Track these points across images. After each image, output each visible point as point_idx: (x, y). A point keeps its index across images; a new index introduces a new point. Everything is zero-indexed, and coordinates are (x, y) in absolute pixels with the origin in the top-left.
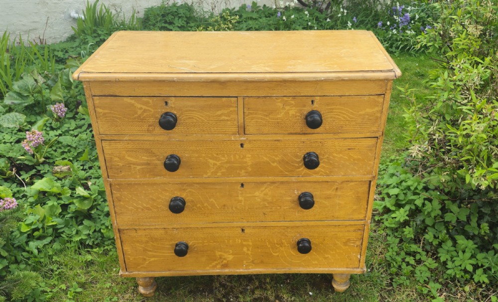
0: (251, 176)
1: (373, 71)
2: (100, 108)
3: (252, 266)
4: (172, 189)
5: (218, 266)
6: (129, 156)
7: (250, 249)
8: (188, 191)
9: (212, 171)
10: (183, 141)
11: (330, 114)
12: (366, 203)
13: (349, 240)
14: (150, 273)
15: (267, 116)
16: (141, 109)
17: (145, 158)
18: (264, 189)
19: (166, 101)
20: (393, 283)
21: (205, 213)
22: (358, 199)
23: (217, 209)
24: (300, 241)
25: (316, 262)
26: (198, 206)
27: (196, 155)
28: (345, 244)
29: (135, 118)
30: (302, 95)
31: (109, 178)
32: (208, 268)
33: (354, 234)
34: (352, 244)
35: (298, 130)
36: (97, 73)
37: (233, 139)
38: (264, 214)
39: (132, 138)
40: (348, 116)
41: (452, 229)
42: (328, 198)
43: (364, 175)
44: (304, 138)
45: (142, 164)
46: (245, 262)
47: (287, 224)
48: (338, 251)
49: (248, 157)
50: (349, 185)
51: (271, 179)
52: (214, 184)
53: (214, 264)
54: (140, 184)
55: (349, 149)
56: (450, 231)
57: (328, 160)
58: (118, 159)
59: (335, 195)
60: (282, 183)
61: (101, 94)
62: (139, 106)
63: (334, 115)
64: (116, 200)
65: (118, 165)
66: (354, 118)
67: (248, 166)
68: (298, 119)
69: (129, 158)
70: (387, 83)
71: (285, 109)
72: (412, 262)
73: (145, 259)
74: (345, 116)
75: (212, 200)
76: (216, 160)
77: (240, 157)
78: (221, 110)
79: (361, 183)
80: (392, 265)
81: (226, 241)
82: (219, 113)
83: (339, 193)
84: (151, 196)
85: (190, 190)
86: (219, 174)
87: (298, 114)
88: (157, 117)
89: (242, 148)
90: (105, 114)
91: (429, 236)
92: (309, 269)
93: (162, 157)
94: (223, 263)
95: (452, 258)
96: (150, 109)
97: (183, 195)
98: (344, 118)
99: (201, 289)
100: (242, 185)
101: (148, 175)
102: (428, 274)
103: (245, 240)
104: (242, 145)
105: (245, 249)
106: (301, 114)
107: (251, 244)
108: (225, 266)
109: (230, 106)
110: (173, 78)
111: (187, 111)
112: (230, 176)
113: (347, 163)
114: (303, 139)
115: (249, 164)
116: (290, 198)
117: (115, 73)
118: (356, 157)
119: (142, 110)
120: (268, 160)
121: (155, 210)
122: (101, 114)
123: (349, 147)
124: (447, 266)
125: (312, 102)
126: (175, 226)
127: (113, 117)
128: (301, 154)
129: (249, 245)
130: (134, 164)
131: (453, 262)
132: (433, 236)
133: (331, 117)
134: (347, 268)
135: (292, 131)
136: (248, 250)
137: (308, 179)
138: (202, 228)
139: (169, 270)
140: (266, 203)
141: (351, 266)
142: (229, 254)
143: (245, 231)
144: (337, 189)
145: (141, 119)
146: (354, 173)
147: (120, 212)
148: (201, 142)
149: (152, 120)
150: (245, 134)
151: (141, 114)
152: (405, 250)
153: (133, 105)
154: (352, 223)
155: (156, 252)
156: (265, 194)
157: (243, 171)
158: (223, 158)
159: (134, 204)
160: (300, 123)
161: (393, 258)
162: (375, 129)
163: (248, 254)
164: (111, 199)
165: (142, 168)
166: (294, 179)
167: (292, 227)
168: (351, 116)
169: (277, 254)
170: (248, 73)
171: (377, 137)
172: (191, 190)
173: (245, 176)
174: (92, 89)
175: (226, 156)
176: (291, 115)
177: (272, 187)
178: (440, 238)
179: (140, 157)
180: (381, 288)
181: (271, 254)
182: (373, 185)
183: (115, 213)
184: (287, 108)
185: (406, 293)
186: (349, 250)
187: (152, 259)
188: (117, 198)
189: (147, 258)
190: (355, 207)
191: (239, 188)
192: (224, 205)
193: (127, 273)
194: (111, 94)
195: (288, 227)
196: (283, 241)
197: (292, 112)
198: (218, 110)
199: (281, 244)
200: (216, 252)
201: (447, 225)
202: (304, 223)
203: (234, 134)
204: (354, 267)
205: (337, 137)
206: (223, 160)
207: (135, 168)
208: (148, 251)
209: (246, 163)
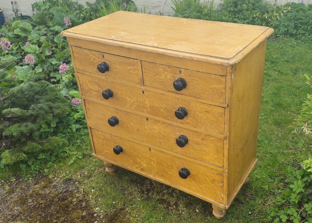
0: (150, 114)
2: (75, 53)
3: (157, 175)
4: (112, 111)
5: (139, 169)
7: (155, 163)
9: (129, 105)
10: (114, 82)
11: (191, 82)
13: (214, 180)
15: (155, 76)
17: (97, 88)
18: (159, 125)
19: (103, 55)
21: (129, 131)
22: (217, 151)
23: (135, 131)
24: (183, 169)
25: (195, 188)
26: (125, 125)
27: (121, 93)
28: (212, 182)
29: (90, 63)
30: (173, 65)
31: (83, 95)
32: (133, 167)
33: (217, 176)
34: (217, 184)
35: (173, 90)
37: (138, 87)
38: (160, 142)
39: (90, 74)
40: (202, 86)
42: (198, 144)
43: (219, 134)
44: (177, 96)
45: (96, 91)
46: (153, 171)
47: (174, 154)
48: (208, 185)
49: (147, 101)
50: (210, 139)
51: (161, 119)
52: (132, 114)
54: (97, 103)
55: (207, 112)
57: (193, 116)
58: (85, 85)
59: (201, 143)
60: (170, 125)
61: (75, 45)
62: (91, 56)
63: (194, 84)
64: (87, 109)
65: (86, 89)
66: (207, 89)
69: (90, 86)
70: (227, 68)
71: (165, 74)
74: (202, 87)
75: (131, 124)
76: (130, 99)
77: (142, 100)
78: (130, 66)
79: (218, 139)
81: (142, 153)
82: (129, 68)
83: (204, 142)
84: (102, 112)
85: (120, 114)
86: (133, 108)
87: (172, 79)
89: (143, 94)
90: (77, 57)
92: (190, 192)
93: (104, 89)
94: (141, 167)
96: (96, 58)
97: (117, 116)
98: (201, 88)
101: (99, 99)
103: (152, 157)
104: (143, 92)
105: (152, 163)
106: (174, 79)
108: (142, 170)
109: (134, 65)
110: (102, 41)
111: (113, 63)
112: (139, 111)
113: (206, 122)
115: (148, 106)
116: (174, 137)
118: (211, 118)
119: (93, 58)
120: (158, 106)
121: (105, 121)
123: (206, 110)
125: (180, 71)
126: (115, 134)
127: (81, 60)
129: (154, 160)
130: (92, 90)
133: (192, 86)
134: (215, 201)
136: (154, 164)
137: (183, 126)
138: (128, 140)
139: (115, 161)
140: (161, 136)
141: (218, 200)
142: (144, 163)
143: (151, 151)
144: (203, 139)
145: (93, 64)
146: (212, 130)
147: (90, 117)
148: (122, 85)
150: (144, 85)
151: (92, 61)
153: (88, 54)
154: (215, 167)
155: (107, 147)
156: (160, 129)
157: (145, 110)
159: (95, 114)
162: (222, 101)
163: (154, 166)
165: (96, 94)
166: (175, 123)
167: (178, 157)
168: (205, 87)
169: (170, 173)
171: (225, 108)
173: (147, 113)
174: (70, 42)
175: (135, 97)
176: (168, 79)
177: (164, 126)
179: (95, 87)
181: (167, 172)
182: (226, 143)
183: (87, 117)
186: (215, 187)
187: (107, 151)
189: (104, 150)
190: (215, 156)
191: (145, 120)
192: (138, 129)
193: (96, 155)
194: (79, 46)
195: (175, 157)
196: (173, 165)
197: (169, 77)
198: (129, 66)
199: (172, 167)
200: (137, 158)
202: (184, 157)
203: (138, 84)
204: (220, 201)
205: (197, 100)
206: (134, 99)
207: (93, 92)
208: (104, 145)
209: (146, 104)
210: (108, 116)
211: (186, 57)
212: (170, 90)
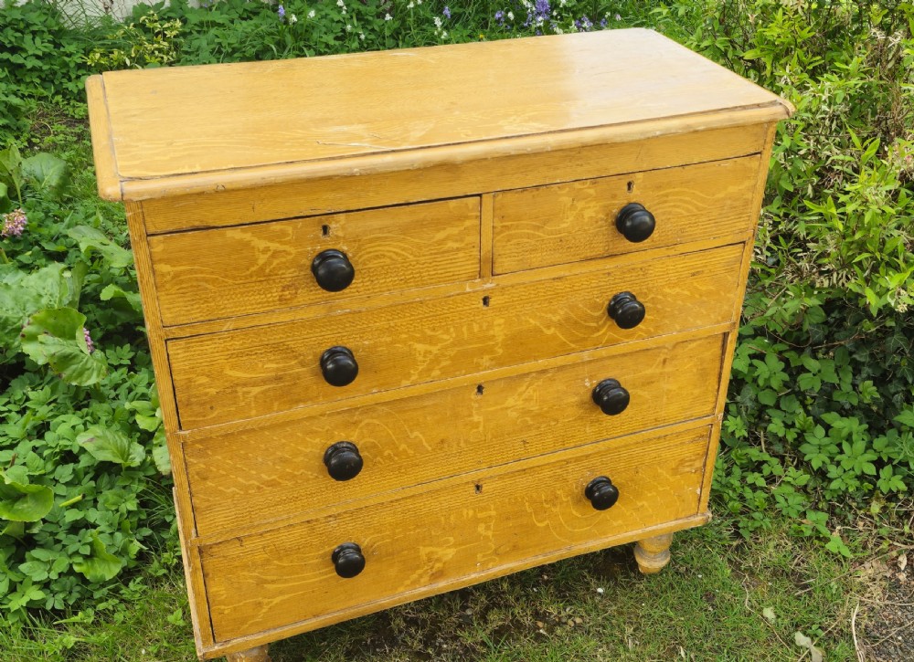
0: (501, 365)
1: (744, 108)
2: (167, 261)
3: (494, 560)
4: (327, 427)
5: (422, 580)
6: (232, 368)
7: (492, 523)
8: (363, 424)
9: (421, 368)
10: (360, 312)
11: (661, 206)
12: (716, 380)
13: (682, 462)
14: (273, 632)
15: (538, 228)
16: (266, 250)
17: (271, 366)
18: (524, 388)
19: (326, 223)
20: (741, 531)
21: (400, 467)
22: (703, 374)
23: (428, 452)
24: (592, 487)
25: (619, 522)
26: (386, 454)
27: (389, 339)
28: (675, 471)
29: (251, 276)
30: (612, 173)
31: (180, 428)
32: (401, 589)
33: (692, 446)
34: (688, 469)
35: (600, 250)
36: (162, 177)
37: (468, 290)
38: (524, 442)
39: (241, 324)
40: (695, 204)
41: (811, 404)
42: (648, 383)
43: (718, 322)
44: (610, 265)
45: (264, 382)
46: (479, 556)
47: (568, 454)
48: (661, 489)
49: (500, 325)
50: (686, 350)
51: (542, 363)
52: (420, 398)
53: (415, 576)
54: (253, 430)
55: (693, 275)
56: (810, 408)
57: (653, 304)
58: (208, 380)
59: (661, 374)
60: (561, 368)
61: (171, 229)
62: (262, 244)
63: (670, 206)
64: (195, 479)
65: (206, 394)
66: (705, 208)
67: (497, 344)
68: (601, 227)
69: (233, 373)
70: (768, 129)
71: (576, 208)
72: (761, 482)
73: (260, 604)
74: (690, 207)
76: (431, 343)
77: (481, 327)
78: (444, 229)
79: (709, 340)
80: (726, 497)
81: (443, 519)
82: (441, 235)
83: (668, 369)
84: (279, 453)
85: (366, 421)
86: (436, 373)
87: (601, 215)
88: (304, 265)
89: (485, 308)
90: (177, 275)
91: (776, 427)
92: (607, 540)
93: (310, 357)
94: (434, 570)
95: (832, 459)
96: (287, 248)
97: (353, 436)
98: (688, 210)
99: (369, 641)
100: (480, 389)
101: (276, 405)
102: (800, 498)
103: (483, 509)
104: (486, 301)
105: (481, 528)
106: (607, 215)
107: (493, 513)
108: (439, 575)
109: (462, 218)
110: (350, 168)
111: (371, 241)
112: (458, 373)
113: (689, 305)
114: (608, 267)
115: (500, 339)
116: (576, 398)
117: (207, 172)
118: (704, 288)
119: (269, 253)
120: (538, 324)
121: (289, 484)
122: (169, 278)
123: (693, 271)
124: (829, 475)
125: (629, 185)
126: (334, 511)
127: (197, 280)
128: (605, 301)
129: (490, 517)
130: (245, 385)
131: (838, 464)
132: (782, 425)
133: (664, 214)
134: (676, 519)
135: (589, 254)
136: (488, 528)
137: (614, 350)
138: (392, 502)
139: (317, 615)
140: (528, 419)
141: (683, 513)
142: (449, 547)
143: (484, 489)
144: (665, 361)
145: (265, 276)
146: (699, 322)
147: (207, 504)
148: (400, 307)
149: (289, 274)
150: (493, 274)
151: (265, 264)
152: (738, 462)
153: (247, 245)
154: (690, 425)
155: (286, 581)
156: (526, 400)
157: (486, 357)
158: (445, 337)
159: (240, 479)
160: (604, 235)
161: (723, 482)
162: (742, 225)
163: (486, 538)
164: (184, 478)
165: (264, 391)
166: (586, 356)
167: (577, 460)
168: (700, 204)
169: (546, 523)
170: (507, 138)
171: (744, 242)
172: (371, 421)
173: (489, 368)
174: (147, 219)
175: (452, 330)
176: (586, 220)
177: (540, 383)
178: (797, 425)
179: (260, 365)
180: (723, 545)
181: (535, 525)
182: (731, 341)
183: (195, 510)
184: (580, 205)
185: (772, 544)
186: (682, 482)
187: (277, 599)
188: (198, 474)
189: (266, 600)
190: (696, 392)
191: (473, 397)
192: (442, 441)
193: (216, 648)
194: (197, 224)
195: (568, 462)
196: (558, 492)
197: (588, 214)
198: (438, 231)
199: (554, 500)
200: (421, 548)
201: (800, 398)
202: (602, 446)
203: (472, 278)
204: (689, 514)
205: (672, 252)
206: (446, 340)
207: (244, 393)
208: (266, 582)
209: (494, 336)
210: (306, 455)
211: (673, 131)
212: (588, 255)
